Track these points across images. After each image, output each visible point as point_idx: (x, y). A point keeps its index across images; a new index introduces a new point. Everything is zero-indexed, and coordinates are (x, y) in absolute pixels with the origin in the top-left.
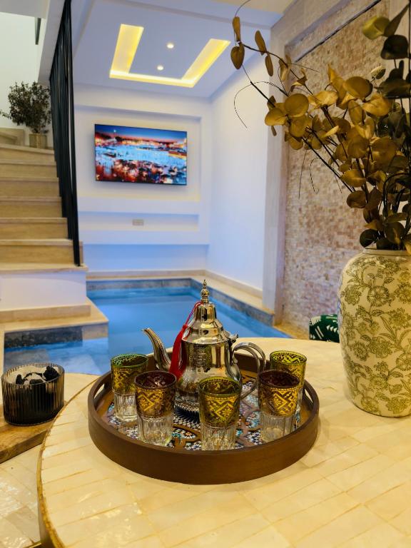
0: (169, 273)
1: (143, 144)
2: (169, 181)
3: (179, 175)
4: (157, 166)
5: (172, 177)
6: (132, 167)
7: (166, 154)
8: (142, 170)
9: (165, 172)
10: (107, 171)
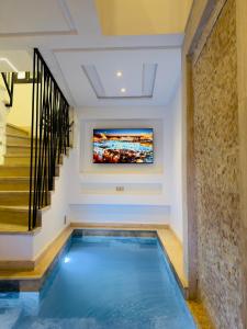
0: (141, 226)
1: (123, 139)
2: (140, 161)
3: (147, 156)
4: (132, 152)
5: (143, 159)
6: (116, 153)
7: (138, 144)
8: (122, 155)
9: (138, 155)
10: (100, 157)
